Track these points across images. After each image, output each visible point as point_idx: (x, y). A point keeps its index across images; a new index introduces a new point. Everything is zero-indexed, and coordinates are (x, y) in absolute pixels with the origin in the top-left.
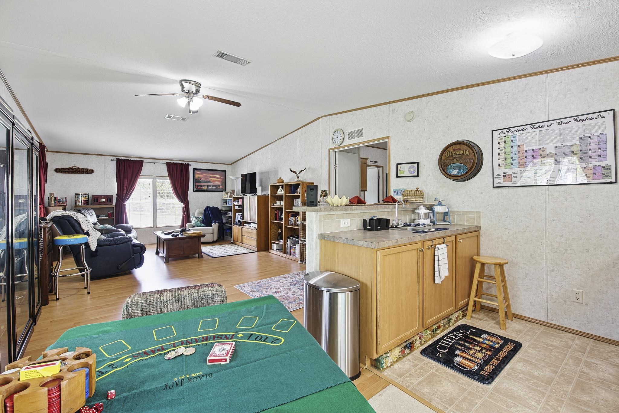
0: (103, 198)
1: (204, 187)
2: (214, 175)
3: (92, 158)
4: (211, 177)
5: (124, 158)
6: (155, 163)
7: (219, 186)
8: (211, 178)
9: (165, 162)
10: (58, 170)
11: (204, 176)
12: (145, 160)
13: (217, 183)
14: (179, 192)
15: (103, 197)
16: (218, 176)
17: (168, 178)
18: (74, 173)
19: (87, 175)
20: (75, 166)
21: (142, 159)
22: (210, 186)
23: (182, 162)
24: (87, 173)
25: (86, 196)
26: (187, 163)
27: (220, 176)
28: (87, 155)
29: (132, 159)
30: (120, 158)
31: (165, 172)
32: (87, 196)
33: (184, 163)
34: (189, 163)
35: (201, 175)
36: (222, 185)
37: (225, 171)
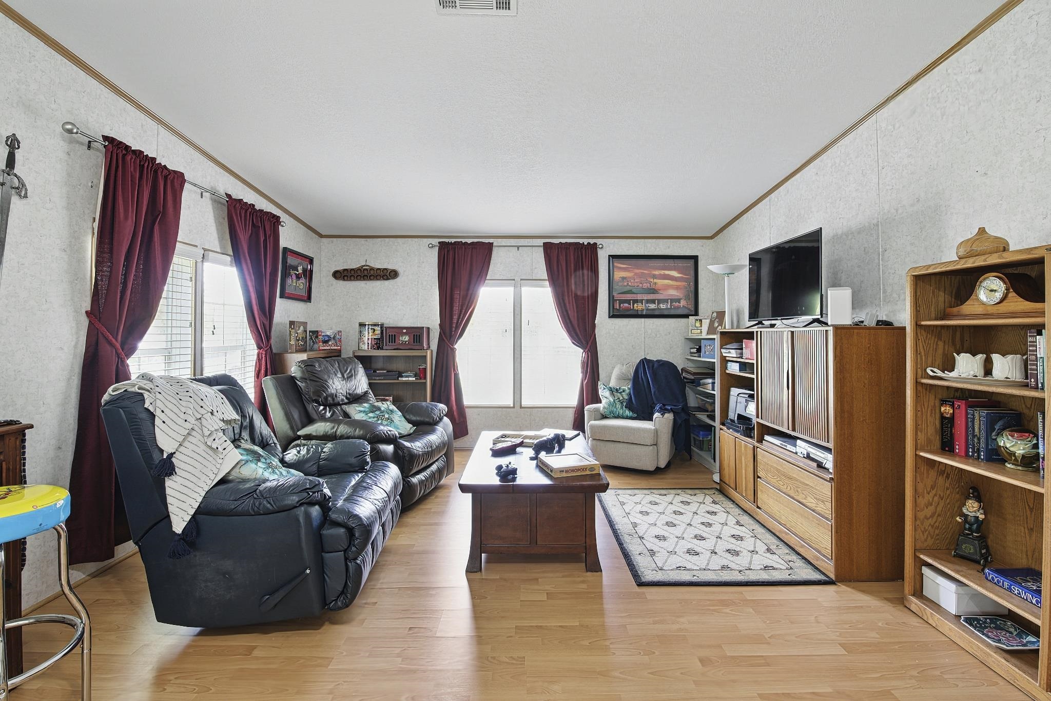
0: (405, 334)
1: (635, 305)
2: (662, 272)
3: (396, 244)
4: (654, 277)
5: (453, 241)
6: (518, 247)
7: (679, 301)
8: (655, 281)
9: (541, 242)
10: (338, 275)
11: (636, 274)
12: (496, 242)
13: (673, 293)
14: (572, 319)
15: (405, 331)
16: (674, 274)
17: (547, 283)
18: (364, 280)
19: (387, 283)
20: (367, 264)
21: (491, 241)
22: (653, 301)
23: (581, 241)
24: (385, 277)
25: (376, 328)
26: (592, 241)
27: (679, 273)
28: (387, 240)
29: (469, 241)
30: (447, 240)
31: (542, 271)
32: (378, 329)
33: (586, 242)
34: (599, 241)
35: (629, 271)
36: (687, 298)
37: (695, 258)
